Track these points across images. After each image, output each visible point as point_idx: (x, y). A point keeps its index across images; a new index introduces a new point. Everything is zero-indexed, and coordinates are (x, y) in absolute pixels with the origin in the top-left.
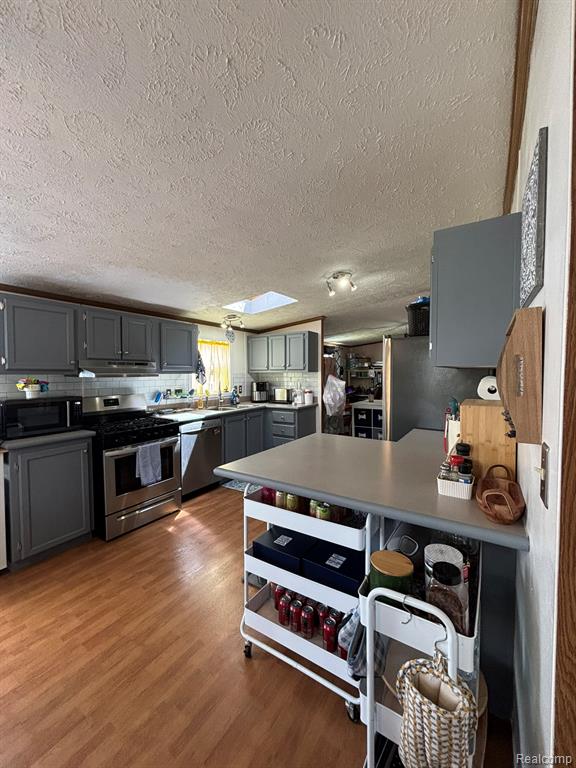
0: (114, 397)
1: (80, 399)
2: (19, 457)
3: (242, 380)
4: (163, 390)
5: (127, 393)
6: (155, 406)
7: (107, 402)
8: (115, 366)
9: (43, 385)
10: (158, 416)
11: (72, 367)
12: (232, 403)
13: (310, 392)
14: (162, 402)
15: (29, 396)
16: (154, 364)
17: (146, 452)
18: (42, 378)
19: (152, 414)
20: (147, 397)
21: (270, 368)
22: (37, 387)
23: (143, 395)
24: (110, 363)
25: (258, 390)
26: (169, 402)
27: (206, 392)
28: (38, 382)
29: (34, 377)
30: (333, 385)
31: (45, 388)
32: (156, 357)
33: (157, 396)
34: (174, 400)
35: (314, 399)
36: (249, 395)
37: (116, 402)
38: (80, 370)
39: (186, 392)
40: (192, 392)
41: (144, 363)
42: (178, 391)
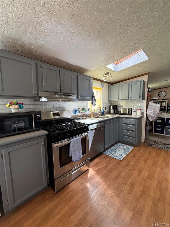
0: (57, 112)
1: (40, 113)
2: (3, 150)
3: (106, 105)
4: (77, 109)
5: (63, 110)
6: (74, 116)
7: (54, 114)
8: (57, 96)
9: (21, 105)
10: (76, 121)
11: (36, 96)
12: (103, 114)
13: (140, 110)
14: (77, 114)
15: (13, 111)
16: (75, 95)
17: (74, 143)
18: (20, 101)
19: (73, 120)
20: (71, 112)
21: (120, 99)
22: (17, 106)
23: (70, 111)
24: (55, 94)
25: (113, 109)
26: (80, 114)
27: (94, 109)
28: (17, 103)
29: (14, 101)
30: (152, 106)
31: (21, 107)
32: (76, 93)
33: (75, 111)
34: (82, 113)
35: (142, 113)
36: (108, 111)
37: (58, 114)
38: (40, 97)
39: (86, 109)
40: (88, 110)
41: (70, 95)
42: (83, 109)
